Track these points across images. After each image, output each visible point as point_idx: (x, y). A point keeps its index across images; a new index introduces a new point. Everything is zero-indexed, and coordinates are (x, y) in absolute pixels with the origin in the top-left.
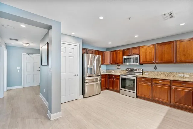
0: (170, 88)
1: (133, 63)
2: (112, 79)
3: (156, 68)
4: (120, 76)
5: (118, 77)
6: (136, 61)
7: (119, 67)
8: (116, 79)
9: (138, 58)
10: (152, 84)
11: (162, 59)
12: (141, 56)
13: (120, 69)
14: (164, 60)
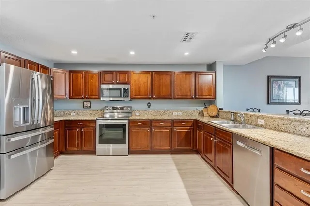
0: (172, 130)
1: (120, 97)
2: (76, 129)
3: (149, 105)
4: (97, 121)
5: (92, 125)
6: (126, 94)
7: (87, 104)
8: (87, 129)
9: (128, 89)
10: (151, 129)
11: (159, 93)
12: (133, 87)
13: (90, 107)
14: (162, 94)
